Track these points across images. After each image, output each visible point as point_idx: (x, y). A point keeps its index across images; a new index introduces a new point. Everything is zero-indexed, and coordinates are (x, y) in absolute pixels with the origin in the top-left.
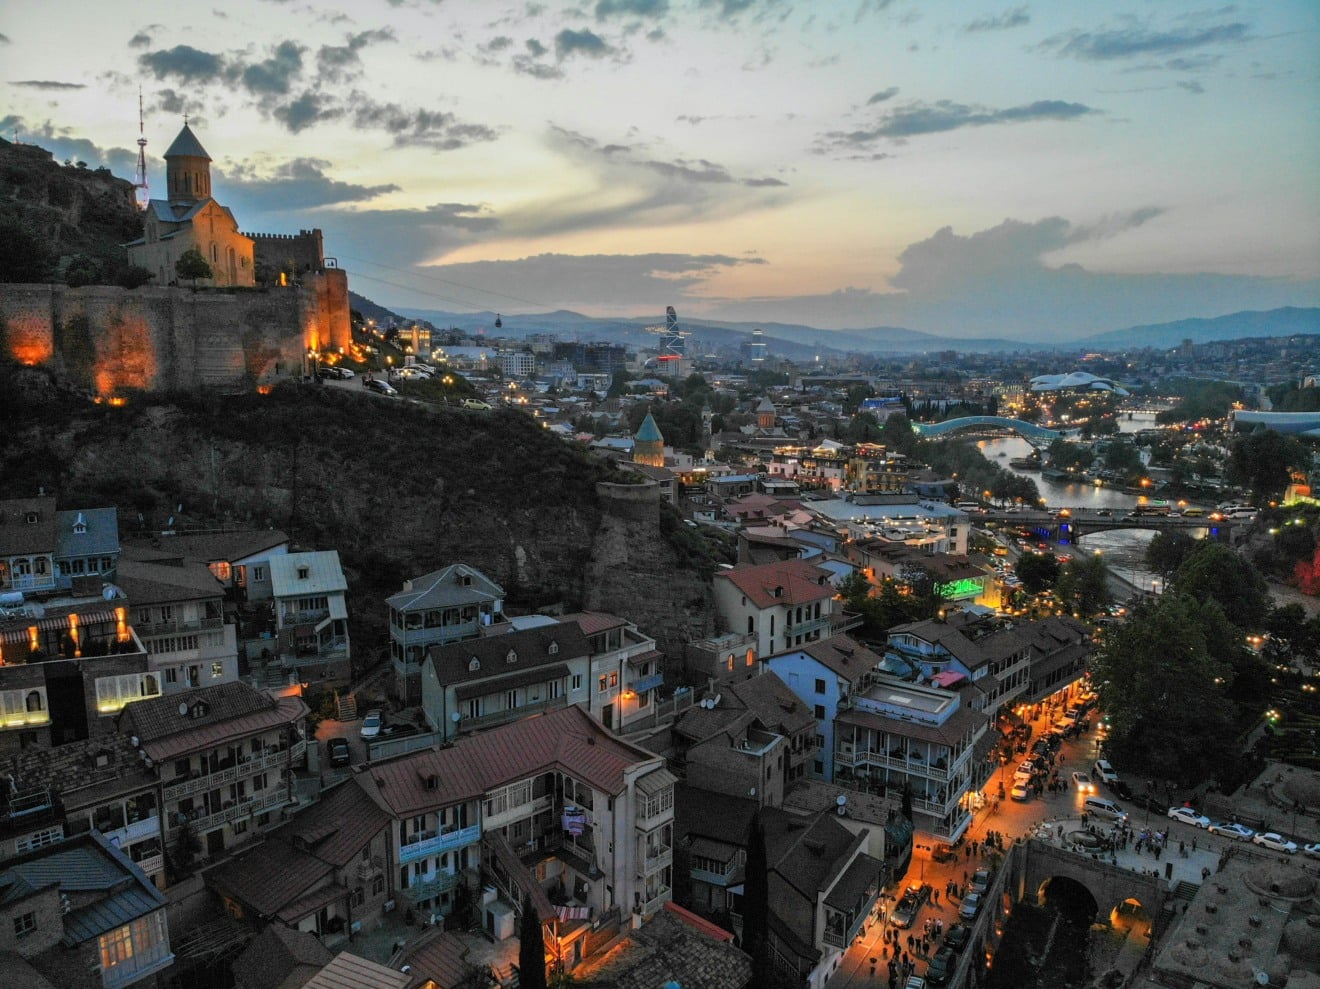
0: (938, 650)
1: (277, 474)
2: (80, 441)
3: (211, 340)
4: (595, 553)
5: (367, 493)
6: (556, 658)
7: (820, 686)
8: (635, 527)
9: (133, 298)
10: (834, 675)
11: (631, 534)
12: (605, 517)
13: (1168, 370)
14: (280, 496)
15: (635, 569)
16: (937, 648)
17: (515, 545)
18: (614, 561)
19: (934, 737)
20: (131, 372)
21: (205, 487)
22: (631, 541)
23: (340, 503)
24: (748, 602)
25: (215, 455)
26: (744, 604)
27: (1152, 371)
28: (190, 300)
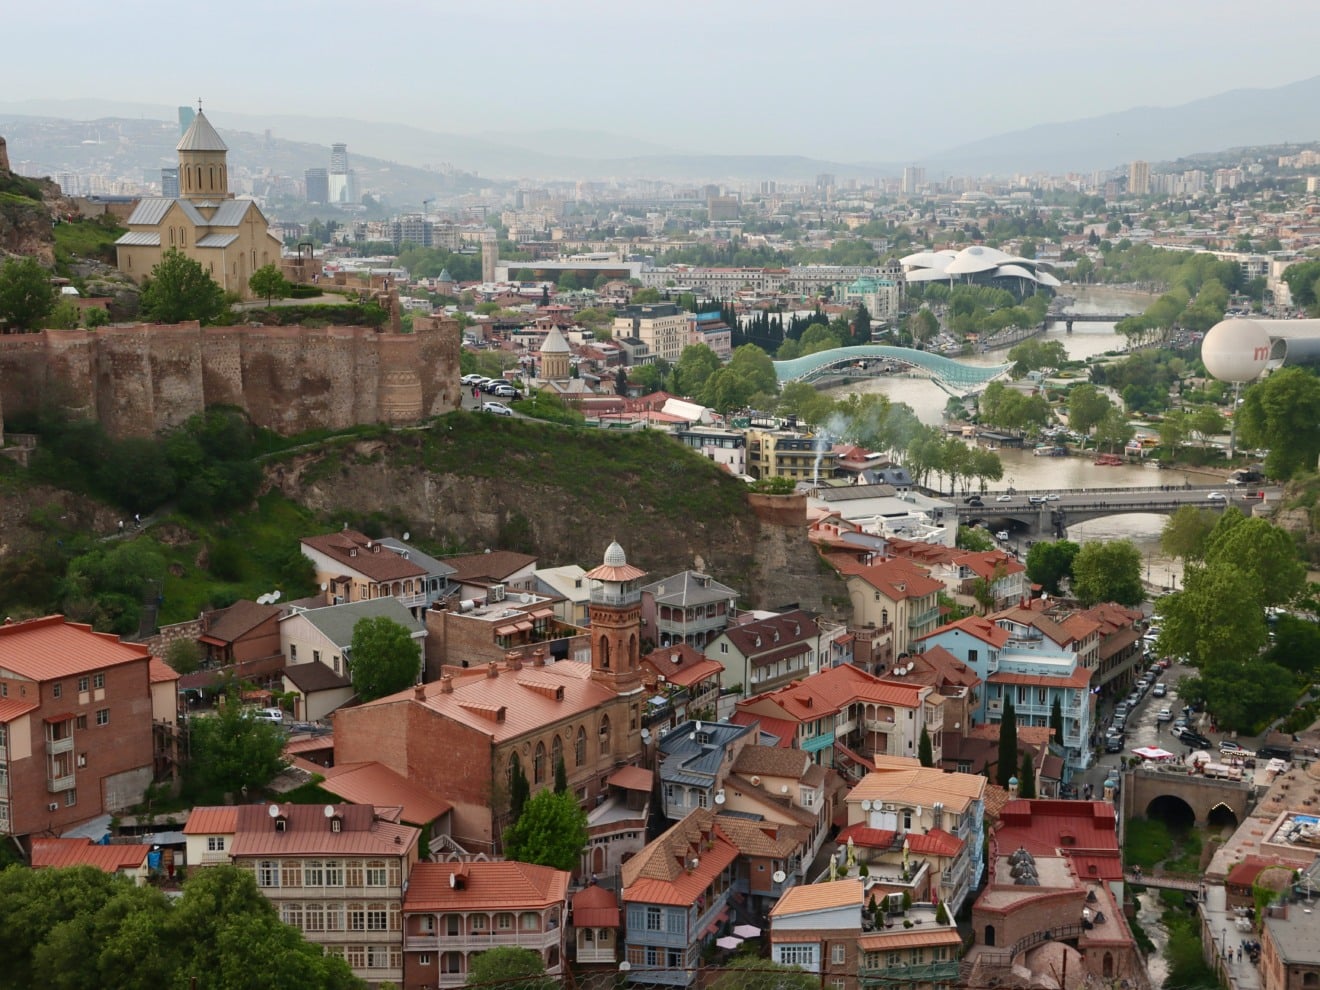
0: (1031, 631)
1: (487, 500)
2: (306, 480)
3: (402, 377)
4: (759, 557)
5: (564, 513)
6: (801, 637)
7: (973, 655)
8: (791, 532)
9: (317, 338)
10: (985, 644)
11: (789, 539)
12: (764, 526)
13: (1114, 228)
14: (488, 521)
15: (792, 572)
16: (1031, 629)
17: (694, 556)
18: (777, 564)
19: (1068, 683)
20: (313, 408)
21: (423, 516)
22: (789, 546)
23: (542, 525)
24: (881, 597)
25: (428, 486)
26: (878, 598)
27: (1087, 231)
28: (375, 339)
